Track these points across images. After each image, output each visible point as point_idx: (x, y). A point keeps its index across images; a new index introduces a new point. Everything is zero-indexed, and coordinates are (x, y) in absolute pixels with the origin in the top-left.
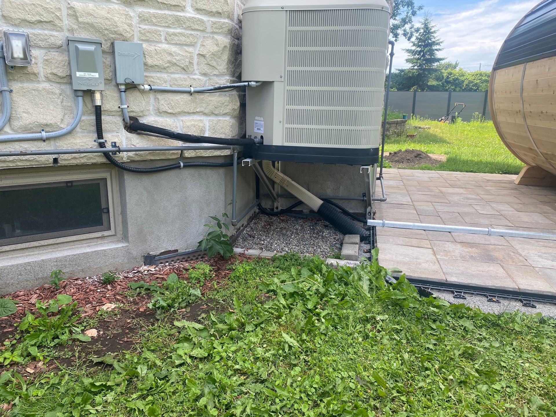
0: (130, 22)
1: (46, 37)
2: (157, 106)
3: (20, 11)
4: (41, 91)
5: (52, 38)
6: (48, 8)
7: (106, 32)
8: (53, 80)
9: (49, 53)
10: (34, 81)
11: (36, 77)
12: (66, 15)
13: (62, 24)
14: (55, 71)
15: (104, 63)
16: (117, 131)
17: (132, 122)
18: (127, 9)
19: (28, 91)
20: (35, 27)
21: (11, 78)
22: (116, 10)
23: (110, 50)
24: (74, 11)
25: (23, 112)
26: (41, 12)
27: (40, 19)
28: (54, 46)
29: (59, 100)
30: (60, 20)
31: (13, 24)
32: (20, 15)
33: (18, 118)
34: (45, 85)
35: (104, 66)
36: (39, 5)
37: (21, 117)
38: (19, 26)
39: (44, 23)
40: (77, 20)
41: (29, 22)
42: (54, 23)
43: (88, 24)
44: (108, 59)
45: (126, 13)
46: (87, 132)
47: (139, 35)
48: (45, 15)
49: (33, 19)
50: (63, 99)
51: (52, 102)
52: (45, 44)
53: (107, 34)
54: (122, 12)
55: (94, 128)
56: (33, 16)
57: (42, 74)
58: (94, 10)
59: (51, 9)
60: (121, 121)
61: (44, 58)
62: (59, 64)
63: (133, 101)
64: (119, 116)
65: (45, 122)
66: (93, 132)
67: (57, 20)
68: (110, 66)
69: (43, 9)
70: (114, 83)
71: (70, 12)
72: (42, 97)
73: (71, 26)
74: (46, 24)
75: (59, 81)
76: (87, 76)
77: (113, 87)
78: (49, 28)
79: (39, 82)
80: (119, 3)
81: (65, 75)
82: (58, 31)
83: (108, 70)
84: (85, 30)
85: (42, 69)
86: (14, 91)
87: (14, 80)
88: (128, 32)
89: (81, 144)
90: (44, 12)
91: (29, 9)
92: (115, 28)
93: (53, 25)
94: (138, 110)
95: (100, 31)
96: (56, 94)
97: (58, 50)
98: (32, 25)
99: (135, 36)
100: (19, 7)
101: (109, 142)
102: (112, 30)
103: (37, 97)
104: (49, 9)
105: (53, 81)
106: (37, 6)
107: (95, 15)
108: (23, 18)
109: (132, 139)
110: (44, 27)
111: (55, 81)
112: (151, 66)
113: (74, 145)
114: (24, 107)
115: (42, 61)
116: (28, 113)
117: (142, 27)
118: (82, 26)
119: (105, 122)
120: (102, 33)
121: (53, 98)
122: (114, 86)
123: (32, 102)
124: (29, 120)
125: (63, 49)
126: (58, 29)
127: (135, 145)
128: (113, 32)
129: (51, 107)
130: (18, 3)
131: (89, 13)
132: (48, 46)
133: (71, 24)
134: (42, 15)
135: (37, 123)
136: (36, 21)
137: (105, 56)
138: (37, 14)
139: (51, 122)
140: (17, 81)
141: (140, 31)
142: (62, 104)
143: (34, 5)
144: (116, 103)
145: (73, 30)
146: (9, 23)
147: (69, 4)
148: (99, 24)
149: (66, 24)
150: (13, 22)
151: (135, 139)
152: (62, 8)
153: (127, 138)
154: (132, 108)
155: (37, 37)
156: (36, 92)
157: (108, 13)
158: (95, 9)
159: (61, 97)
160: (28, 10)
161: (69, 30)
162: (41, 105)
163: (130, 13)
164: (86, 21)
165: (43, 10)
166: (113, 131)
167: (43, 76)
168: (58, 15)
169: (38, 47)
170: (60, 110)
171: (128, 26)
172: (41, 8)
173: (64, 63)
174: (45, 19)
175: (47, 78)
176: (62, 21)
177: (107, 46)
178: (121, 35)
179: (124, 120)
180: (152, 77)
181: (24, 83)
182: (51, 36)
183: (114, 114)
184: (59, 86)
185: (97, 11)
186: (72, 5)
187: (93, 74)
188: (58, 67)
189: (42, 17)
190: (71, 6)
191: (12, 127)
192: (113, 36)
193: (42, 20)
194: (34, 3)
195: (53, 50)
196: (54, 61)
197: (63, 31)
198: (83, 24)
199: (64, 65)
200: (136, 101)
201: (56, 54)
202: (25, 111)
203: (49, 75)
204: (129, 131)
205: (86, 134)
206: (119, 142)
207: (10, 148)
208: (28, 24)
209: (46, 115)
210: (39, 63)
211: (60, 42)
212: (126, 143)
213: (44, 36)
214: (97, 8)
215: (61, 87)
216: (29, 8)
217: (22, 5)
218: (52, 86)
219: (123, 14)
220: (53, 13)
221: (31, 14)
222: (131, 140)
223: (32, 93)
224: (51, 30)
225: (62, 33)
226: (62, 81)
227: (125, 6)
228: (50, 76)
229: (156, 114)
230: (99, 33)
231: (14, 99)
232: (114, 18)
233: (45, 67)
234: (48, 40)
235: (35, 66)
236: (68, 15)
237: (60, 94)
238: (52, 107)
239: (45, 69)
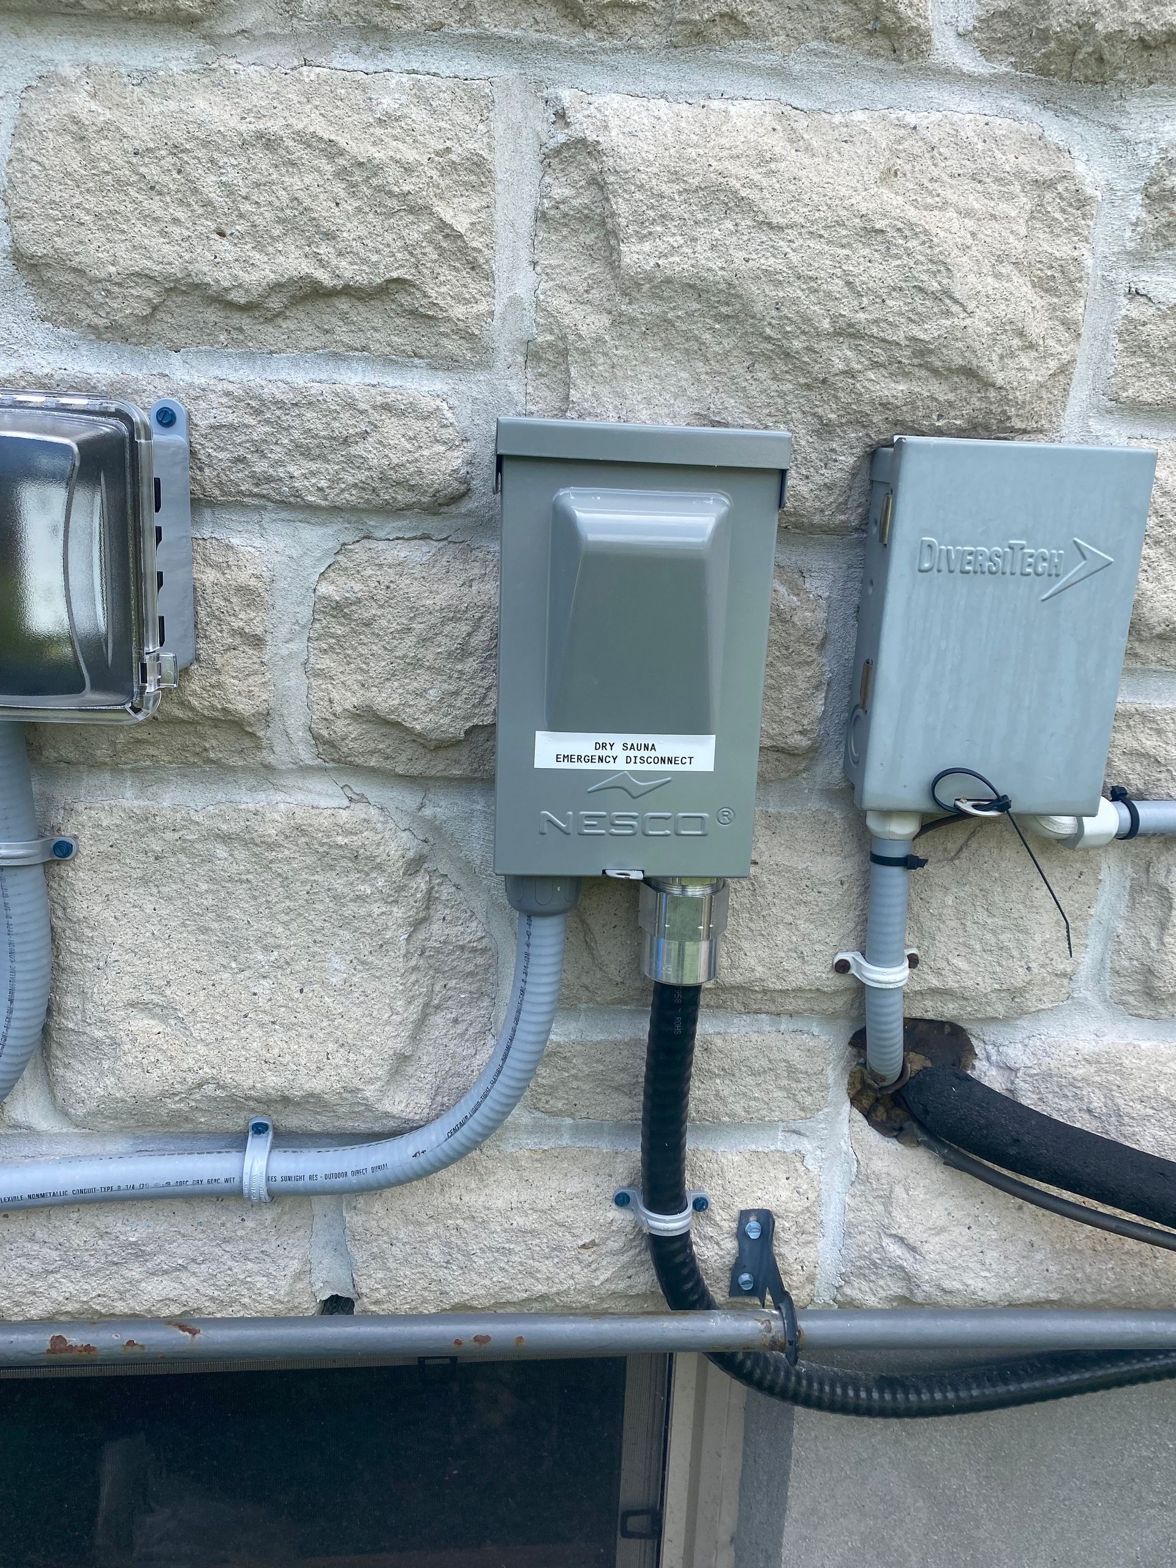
0: (1062, 249)
1: (346, 424)
2: (1138, 949)
3: (154, 205)
4: (270, 847)
5: (391, 427)
6: (377, 169)
7: (841, 356)
8: (373, 762)
9: (360, 553)
10: (233, 769)
11: (247, 743)
12: (525, 222)
13: (483, 307)
14: (385, 700)
15: (781, 617)
16: (799, 1125)
17: (918, 1062)
18: (1055, 130)
19: (184, 848)
20: (270, 334)
21: (72, 754)
22: (960, 144)
23: (841, 508)
24: (597, 182)
25: (132, 1005)
26: (322, 208)
27: (306, 268)
28: (403, 497)
29: (398, 912)
30: (474, 266)
31: (101, 322)
32: (156, 242)
33: (97, 1044)
34: (309, 799)
35: (772, 642)
36: (307, 140)
37: (115, 1043)
38: (147, 338)
39: (343, 304)
40: (612, 262)
41: (220, 300)
42: (420, 303)
43: (696, 288)
44: (818, 586)
45: (1046, 171)
46: (576, 1130)
47: (1116, 358)
48: (351, 231)
49: (250, 278)
50: (430, 898)
51: (345, 923)
52: (335, 480)
53: (850, 373)
54: (1007, 161)
55: (625, 1102)
56: (259, 247)
57: (295, 721)
58: (764, 160)
59: (408, 169)
60: (832, 1055)
61: (324, 589)
62: (423, 641)
63: (961, 916)
64: (830, 1017)
65: (273, 1082)
66: (620, 1129)
67: (445, 273)
68: (822, 646)
69: (341, 174)
70: (829, 770)
71: (559, 191)
72: (276, 892)
73: (550, 319)
74: (360, 314)
75: (417, 769)
76: (621, 765)
77: (815, 804)
78: (378, 341)
79: (267, 773)
80: (993, 80)
81: (458, 729)
82: (449, 364)
83: (803, 675)
84: (668, 346)
85: (295, 681)
86: (86, 848)
87: (95, 766)
88: (1032, 346)
89: (519, 1221)
90: (350, 205)
91: (229, 189)
92: (918, 319)
93: (413, 313)
94: (986, 984)
95: (787, 355)
96: (380, 867)
97: (430, 524)
98: (245, 321)
99: (1080, 371)
100: (152, 172)
101: (726, 1207)
102: (900, 336)
103: (241, 890)
104: (393, 173)
105: (373, 771)
106: (300, 152)
107: (771, 206)
108: (176, 270)
109: (899, 1190)
110: (343, 334)
111: (388, 765)
112: (1161, 637)
113: (467, 1226)
114: (140, 966)
115: (305, 613)
116: (164, 1011)
117: (1158, 293)
118: (644, 309)
119: (714, 1065)
120: (804, 369)
121: (360, 899)
122: (829, 794)
123: (204, 930)
124: (167, 1068)
125: (470, 514)
126: (451, 345)
127: (911, 1239)
128: (904, 356)
129: (336, 962)
130: (144, 136)
131: (720, 189)
132: (351, 497)
133: (559, 302)
134: (330, 236)
135: (219, 1086)
136: (277, 287)
137: (793, 558)
138: (290, 226)
139: (317, 1085)
140: (116, 770)
141: (1130, 332)
142: (421, 935)
143: (269, 142)
144: (819, 934)
145: (564, 353)
146: (72, 321)
147: (561, 116)
148: (795, 291)
149: (515, 302)
150: (95, 308)
151: (919, 1194)
152: (501, 162)
153: (861, 1178)
154: (938, 972)
155: (276, 423)
156: (241, 854)
157: (890, 174)
158: (778, 144)
159: (421, 883)
160: (214, 194)
161: (532, 354)
162: (266, 949)
163: (1080, 168)
164: (678, 265)
165: (339, 188)
166: (765, 1125)
167: (300, 736)
168: (461, 223)
169: (283, 504)
170: (393, 985)
171: (1044, 286)
172: (329, 168)
173: (464, 628)
174: (349, 271)
175: (331, 743)
176: (489, 276)
177: (829, 475)
178: (970, 373)
179: (859, 1040)
180: (1145, 717)
181: (159, 780)
182: (386, 407)
183: (791, 1004)
184: (409, 799)
185: (791, 161)
186: (583, 126)
187: (668, 745)
188: (417, 663)
189: (323, 249)
190: (576, 132)
191: (60, 1095)
192: (896, 389)
193: (323, 276)
194: (274, 126)
195: (389, 527)
196: (389, 621)
197: (485, 365)
198: (655, 295)
199: (463, 652)
200: (982, 916)
201: (414, 553)
202: (147, 997)
203: (341, 726)
204: (881, 1114)
205: (566, 1140)
206: (798, 1205)
207: (32, 1239)
208: (212, 315)
209: (288, 1028)
210: (283, 631)
211: (455, 460)
212: (846, 1208)
213: (334, 415)
214: (794, 138)
215: (428, 812)
216: (232, 176)
217: (176, 150)
218: (362, 799)
219: (1019, 174)
220: (418, 210)
221: (241, 227)
222: (888, 1201)
223: (210, 859)
224: (391, 360)
225: (476, 385)
226: (438, 767)
227: (1046, 103)
228: (354, 730)
229: (1119, 1004)
230: (780, 366)
231: (81, 907)
232: (929, 220)
233: (326, 663)
234: (358, 450)
235: (244, 658)
236: (541, 217)
237: (414, 866)
238: (337, 967)
239: (319, 674)
